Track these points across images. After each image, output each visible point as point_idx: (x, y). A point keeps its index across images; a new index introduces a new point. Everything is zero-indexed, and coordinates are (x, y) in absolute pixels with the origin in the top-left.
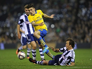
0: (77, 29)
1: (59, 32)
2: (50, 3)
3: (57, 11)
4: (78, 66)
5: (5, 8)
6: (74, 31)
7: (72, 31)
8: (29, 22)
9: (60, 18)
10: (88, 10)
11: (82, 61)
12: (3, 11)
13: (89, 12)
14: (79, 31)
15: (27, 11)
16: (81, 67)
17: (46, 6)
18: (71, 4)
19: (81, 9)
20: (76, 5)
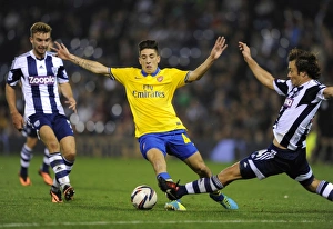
0: (245, 98)
1: (187, 105)
2: (158, 10)
3: (182, 35)
4: (246, 218)
5: (12, 20)
6: (234, 105)
7: (227, 102)
8: (39, 80)
9: (190, 58)
10: (281, 36)
11: (257, 201)
12: (4, 30)
13: (285, 43)
14: (250, 103)
15: (41, 40)
16: (255, 221)
17: (147, 20)
18: (228, 16)
19: (259, 31)
20: (244, 18)
